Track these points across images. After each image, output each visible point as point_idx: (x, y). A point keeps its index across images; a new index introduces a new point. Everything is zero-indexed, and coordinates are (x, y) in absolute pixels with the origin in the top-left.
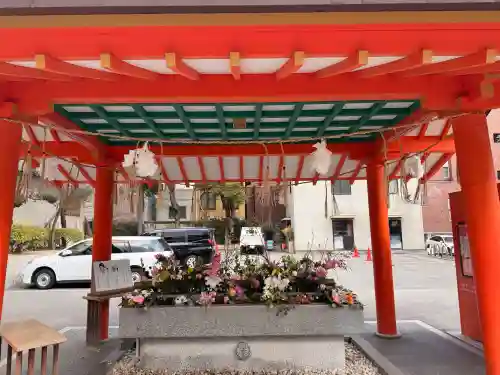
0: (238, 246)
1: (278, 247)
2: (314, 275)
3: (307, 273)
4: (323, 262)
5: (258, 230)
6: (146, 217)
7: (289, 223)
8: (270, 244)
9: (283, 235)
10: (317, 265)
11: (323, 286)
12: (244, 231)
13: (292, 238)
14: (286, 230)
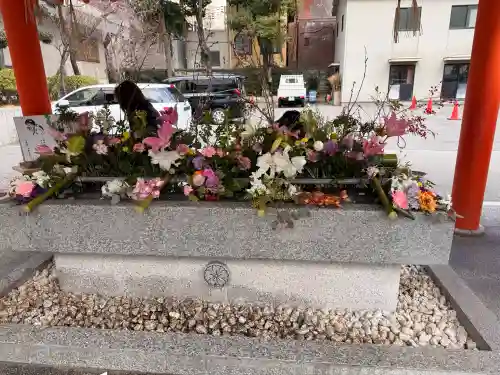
0: (276, 98)
1: (322, 99)
2: (358, 147)
3: (343, 146)
4: (380, 122)
5: (300, 79)
6: (176, 65)
7: (337, 69)
8: (313, 95)
9: (329, 84)
10: (366, 128)
11: (373, 171)
12: (283, 79)
13: (339, 88)
14: (332, 79)
